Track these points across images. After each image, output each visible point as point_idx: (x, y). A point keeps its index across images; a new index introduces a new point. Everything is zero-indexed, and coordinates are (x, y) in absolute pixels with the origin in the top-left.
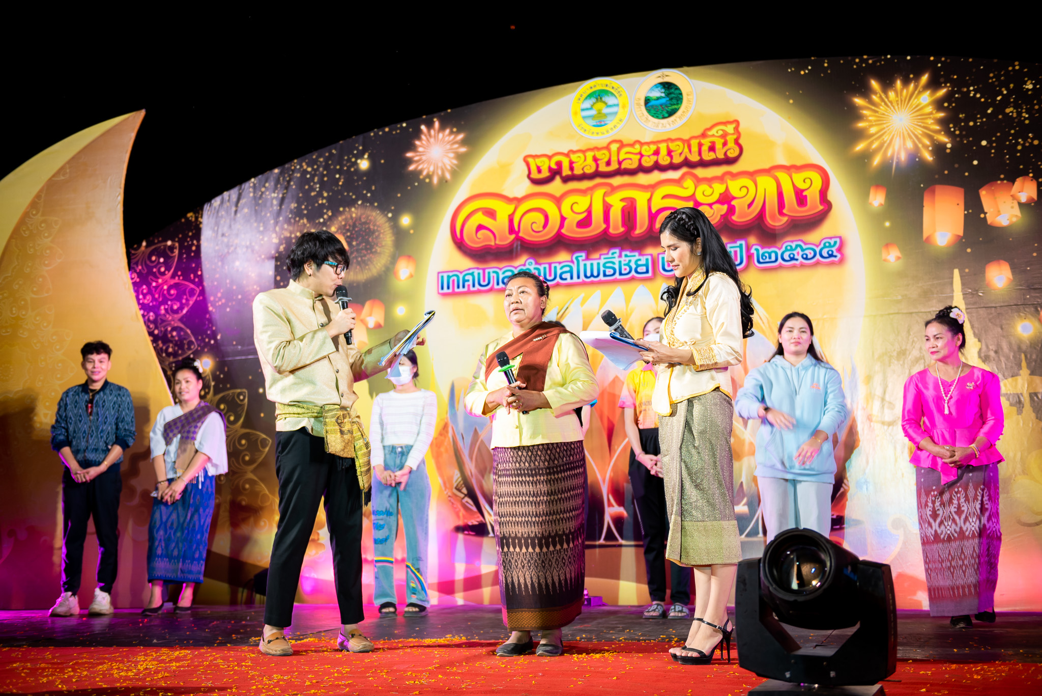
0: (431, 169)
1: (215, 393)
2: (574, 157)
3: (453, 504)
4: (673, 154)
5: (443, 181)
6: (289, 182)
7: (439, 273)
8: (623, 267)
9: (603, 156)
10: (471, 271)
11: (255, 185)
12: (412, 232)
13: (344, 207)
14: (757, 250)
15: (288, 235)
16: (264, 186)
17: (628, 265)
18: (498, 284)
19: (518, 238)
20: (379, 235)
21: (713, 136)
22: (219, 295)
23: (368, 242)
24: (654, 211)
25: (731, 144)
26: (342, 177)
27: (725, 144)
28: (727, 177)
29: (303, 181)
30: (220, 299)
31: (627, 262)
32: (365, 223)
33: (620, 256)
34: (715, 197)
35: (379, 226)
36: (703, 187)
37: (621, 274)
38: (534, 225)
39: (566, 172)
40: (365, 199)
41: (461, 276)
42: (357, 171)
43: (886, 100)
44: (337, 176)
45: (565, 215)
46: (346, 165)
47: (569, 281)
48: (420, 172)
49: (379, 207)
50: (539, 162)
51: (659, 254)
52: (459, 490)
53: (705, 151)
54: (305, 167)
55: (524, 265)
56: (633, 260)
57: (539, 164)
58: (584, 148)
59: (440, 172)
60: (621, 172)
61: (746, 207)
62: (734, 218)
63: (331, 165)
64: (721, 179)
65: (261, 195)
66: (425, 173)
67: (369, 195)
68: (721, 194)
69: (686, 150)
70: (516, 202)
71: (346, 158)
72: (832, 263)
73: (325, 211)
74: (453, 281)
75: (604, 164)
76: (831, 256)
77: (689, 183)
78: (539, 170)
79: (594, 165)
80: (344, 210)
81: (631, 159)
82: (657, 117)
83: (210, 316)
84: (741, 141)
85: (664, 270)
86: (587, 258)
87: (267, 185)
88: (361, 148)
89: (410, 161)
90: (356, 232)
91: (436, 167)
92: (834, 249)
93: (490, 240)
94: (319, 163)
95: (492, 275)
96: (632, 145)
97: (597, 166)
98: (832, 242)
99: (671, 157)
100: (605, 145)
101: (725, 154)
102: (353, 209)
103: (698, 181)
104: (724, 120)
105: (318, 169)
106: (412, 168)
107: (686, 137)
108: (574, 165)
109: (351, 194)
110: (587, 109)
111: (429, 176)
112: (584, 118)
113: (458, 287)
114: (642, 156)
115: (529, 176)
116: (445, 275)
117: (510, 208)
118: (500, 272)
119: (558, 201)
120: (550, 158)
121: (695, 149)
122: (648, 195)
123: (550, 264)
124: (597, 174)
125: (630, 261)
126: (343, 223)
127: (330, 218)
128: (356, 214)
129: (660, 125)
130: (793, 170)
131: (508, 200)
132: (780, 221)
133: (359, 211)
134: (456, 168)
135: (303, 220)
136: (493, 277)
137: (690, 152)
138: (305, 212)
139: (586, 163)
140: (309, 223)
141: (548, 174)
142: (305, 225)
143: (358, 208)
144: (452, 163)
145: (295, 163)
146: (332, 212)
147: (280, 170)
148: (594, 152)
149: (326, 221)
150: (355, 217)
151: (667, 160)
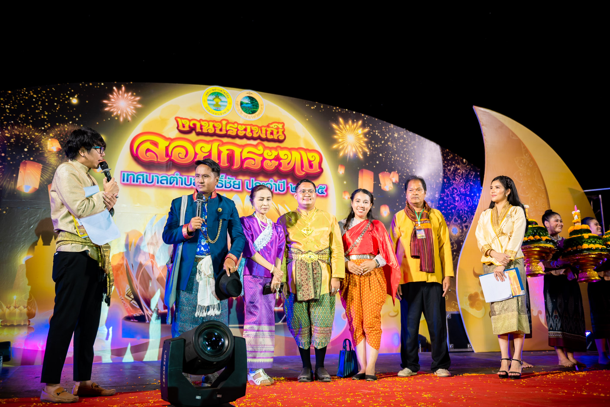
0: (119, 112)
2: (203, 123)
3: (124, 304)
4: (253, 132)
5: (126, 120)
6: (19, 101)
7: (122, 172)
8: (227, 184)
9: (218, 126)
10: (142, 174)
13: (60, 123)
14: (291, 185)
15: (18, 133)
17: (229, 183)
18: (158, 183)
19: (170, 160)
21: (272, 127)
24: (243, 158)
25: (281, 133)
26: (59, 105)
27: (278, 133)
28: (279, 149)
29: (30, 102)
31: (229, 182)
33: (226, 178)
34: (273, 157)
36: (267, 151)
37: (226, 187)
38: (180, 155)
39: (198, 130)
40: (74, 121)
41: (136, 176)
42: (70, 104)
43: (345, 128)
44: (55, 104)
45: (197, 152)
46: (61, 99)
48: (112, 113)
50: (184, 122)
51: (245, 180)
52: (129, 296)
53: (269, 134)
55: (174, 175)
56: (232, 181)
57: (184, 123)
58: (208, 120)
59: (124, 115)
60: (226, 136)
61: (287, 164)
62: (281, 168)
63: (51, 96)
64: (276, 149)
66: (115, 114)
67: (77, 119)
68: (275, 156)
69: (260, 131)
70: (170, 140)
71: (62, 94)
72: (323, 196)
73: (46, 123)
74: (131, 177)
75: (219, 130)
76: (322, 193)
77: (261, 148)
78: (184, 126)
79: (213, 129)
80: (59, 125)
81: (232, 130)
82: (246, 113)
84: (285, 133)
85: (247, 188)
87: (2, 99)
88: (73, 91)
89: (106, 105)
91: (122, 112)
92: (324, 190)
93: (154, 158)
94: (42, 94)
95: (154, 177)
96: (234, 123)
97: (215, 130)
98: (323, 186)
99: (253, 134)
100: (219, 120)
101: (278, 137)
102: (66, 126)
103: (265, 148)
104: (278, 121)
105: (41, 97)
106: (107, 109)
107: (260, 125)
108: (203, 127)
109: (64, 116)
110: (211, 100)
111: (118, 116)
112: (209, 104)
113: (134, 181)
114: (238, 130)
115: (178, 128)
116: (126, 174)
117: (167, 143)
118: (160, 177)
120: (190, 121)
121: (264, 132)
122: (241, 150)
123: (188, 177)
124: (214, 134)
125: (231, 181)
126: (58, 133)
127: (49, 128)
128: (68, 128)
129: (248, 117)
130: (307, 151)
131: (166, 139)
132: (302, 173)
133: (70, 127)
134: (135, 115)
135: (29, 126)
136: (155, 179)
137: (262, 132)
138: (31, 121)
139: (209, 128)
140: (34, 129)
141: (188, 129)
142: (31, 129)
143: (69, 125)
144: (132, 112)
145: (24, 90)
146: (50, 125)
147: (12, 92)
148: (214, 123)
149: (46, 129)
150: (67, 131)
151: (250, 134)
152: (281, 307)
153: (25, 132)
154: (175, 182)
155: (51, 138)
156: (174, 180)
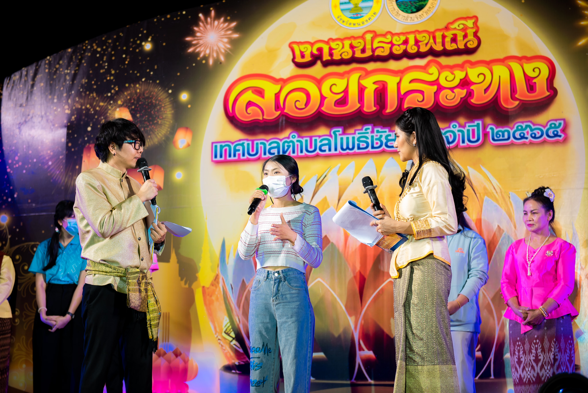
0: (208, 52)
1: (11, 245)
2: (333, 45)
3: (222, 346)
4: (420, 44)
5: (217, 62)
6: (80, 60)
7: (213, 143)
8: (375, 142)
9: (359, 44)
10: (241, 142)
11: (50, 62)
12: (189, 106)
13: (130, 84)
14: (492, 129)
15: (80, 107)
16: (58, 63)
17: (379, 139)
18: (265, 154)
19: (283, 114)
20: (160, 108)
21: (455, 29)
22: (17, 158)
23: (150, 115)
24: (402, 93)
25: (471, 37)
26: (128, 57)
27: (465, 36)
28: (467, 65)
29: (93, 60)
30: (17, 162)
31: (378, 137)
32: (148, 98)
33: (373, 132)
34: (457, 82)
35: (160, 101)
36: (446, 74)
38: (297, 103)
39: (326, 57)
40: (148, 77)
41: (232, 147)
42: (142, 51)
44: (124, 56)
45: (325, 94)
46: (131, 47)
47: (327, 152)
48: (198, 54)
49: (160, 84)
50: (302, 48)
52: (228, 334)
53: (448, 42)
54: (95, 47)
55: (288, 138)
56: (384, 135)
57: (303, 50)
58: (342, 37)
59: (215, 55)
60: (374, 58)
61: (483, 92)
62: (473, 101)
63: (118, 46)
64: (461, 67)
65: (56, 72)
66: (202, 55)
67: (152, 73)
68: (461, 80)
69: (432, 41)
70: (281, 82)
71: (132, 40)
72: (557, 142)
73: (112, 86)
74: (226, 150)
75: (360, 52)
76: (556, 135)
77: (434, 69)
78: (303, 56)
79: (350, 52)
80: (129, 86)
81: (383, 47)
82: (407, 12)
83: (8, 177)
84: (479, 34)
86: (344, 133)
87: (61, 62)
88: (145, 32)
89: (189, 44)
90: (140, 105)
91: (212, 50)
92: (559, 130)
93: (259, 116)
94: (107, 44)
95: (260, 145)
96: (384, 35)
97: (354, 53)
98: (557, 123)
99: (419, 47)
100: (361, 35)
101: (466, 45)
102: (137, 86)
103: (442, 68)
104: (465, 16)
105: (106, 49)
106: (190, 50)
107: (432, 30)
108: (333, 51)
109: (136, 72)
110: (345, 3)
111: (206, 58)
112: (342, 10)
113: (230, 156)
114: (393, 45)
115: (293, 60)
116: (219, 145)
117: (276, 88)
118: (267, 144)
119: (319, 82)
120: (312, 44)
121: (439, 40)
122: (397, 79)
123: (311, 138)
124: (353, 60)
126: (129, 97)
127: (117, 93)
128: (140, 90)
129: (409, 19)
130: (524, 60)
131: (275, 81)
132: (513, 104)
133: (143, 87)
134: (229, 52)
135: (93, 93)
136: (261, 147)
137: (435, 42)
138: (95, 87)
139: (343, 50)
140: (99, 97)
141: (310, 59)
142: (95, 98)
143: (142, 84)
144: (226, 47)
145: (86, 44)
146: (118, 88)
147: (72, 50)
148: (351, 41)
149: (113, 95)
150: (139, 93)
151: (415, 49)
153: (87, 104)
154: (291, 149)
155: (120, 106)
156: (289, 147)
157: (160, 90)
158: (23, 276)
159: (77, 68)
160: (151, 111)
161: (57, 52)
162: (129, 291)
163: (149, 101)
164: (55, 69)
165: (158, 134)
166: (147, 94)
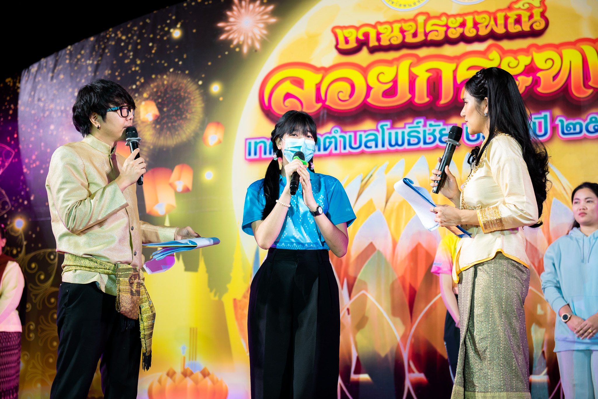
0: (242, 39)
1: (28, 252)
2: (381, 29)
4: (479, 26)
5: (253, 50)
6: (104, 50)
7: (246, 139)
8: (428, 137)
9: (410, 28)
11: (71, 52)
12: (221, 99)
13: (156, 75)
14: (561, 121)
16: (80, 53)
17: (433, 134)
19: (324, 106)
20: (189, 102)
21: (519, 9)
22: (34, 157)
23: (178, 109)
24: (459, 81)
25: (537, 17)
26: (155, 45)
27: (531, 17)
28: (533, 50)
29: (118, 48)
30: (34, 161)
31: (431, 131)
32: (176, 90)
33: (425, 125)
34: (521, 68)
35: (189, 93)
36: (509, 59)
37: (425, 143)
38: (341, 94)
39: (373, 42)
40: (177, 67)
41: (268, 143)
42: (170, 39)
44: (151, 44)
45: (371, 85)
46: (158, 34)
47: (374, 149)
48: (231, 41)
49: (190, 75)
50: (347, 33)
51: (462, 125)
53: (511, 23)
54: (120, 35)
55: (330, 133)
56: (438, 129)
57: (347, 35)
58: (391, 20)
59: (250, 42)
60: (427, 43)
61: (551, 79)
62: (539, 89)
63: (144, 33)
64: (526, 51)
65: (77, 62)
66: (235, 42)
67: (180, 63)
68: (526, 66)
69: (492, 22)
70: (323, 71)
71: (159, 27)
73: (138, 78)
74: (261, 147)
75: (411, 36)
77: (495, 55)
78: (347, 41)
79: (400, 36)
80: (156, 77)
81: (437, 31)
83: (24, 178)
84: (547, 14)
85: (469, 139)
86: (392, 127)
87: (83, 52)
88: (174, 18)
89: (221, 31)
90: (167, 98)
91: (247, 37)
94: (133, 32)
96: (439, 17)
97: (404, 37)
99: (478, 30)
100: (412, 17)
101: (531, 27)
102: (165, 77)
103: (504, 53)
105: (131, 38)
106: (223, 37)
107: (492, 10)
108: (381, 36)
109: (163, 62)
111: (239, 46)
113: (265, 153)
114: (448, 28)
115: (336, 47)
116: (253, 142)
117: (317, 78)
119: (364, 71)
120: (357, 29)
121: (501, 21)
122: (453, 66)
123: (355, 133)
124: (403, 45)
125: (434, 130)
126: (155, 90)
127: (143, 85)
128: (168, 81)
131: (316, 70)
132: (585, 92)
133: (171, 78)
134: (265, 38)
137: (496, 24)
138: (119, 79)
139: (393, 34)
141: (355, 45)
143: (169, 75)
144: (261, 33)
145: (110, 32)
146: (145, 79)
147: (95, 38)
148: (401, 24)
149: (138, 87)
150: (167, 84)
151: (473, 32)
152: (544, 375)
154: (333, 145)
155: (146, 99)
156: (330, 143)
157: (189, 81)
158: (38, 286)
159: (100, 58)
160: (180, 104)
161: (78, 40)
162: (119, 291)
163: (178, 93)
164: (76, 60)
165: (186, 129)
166: (175, 85)
